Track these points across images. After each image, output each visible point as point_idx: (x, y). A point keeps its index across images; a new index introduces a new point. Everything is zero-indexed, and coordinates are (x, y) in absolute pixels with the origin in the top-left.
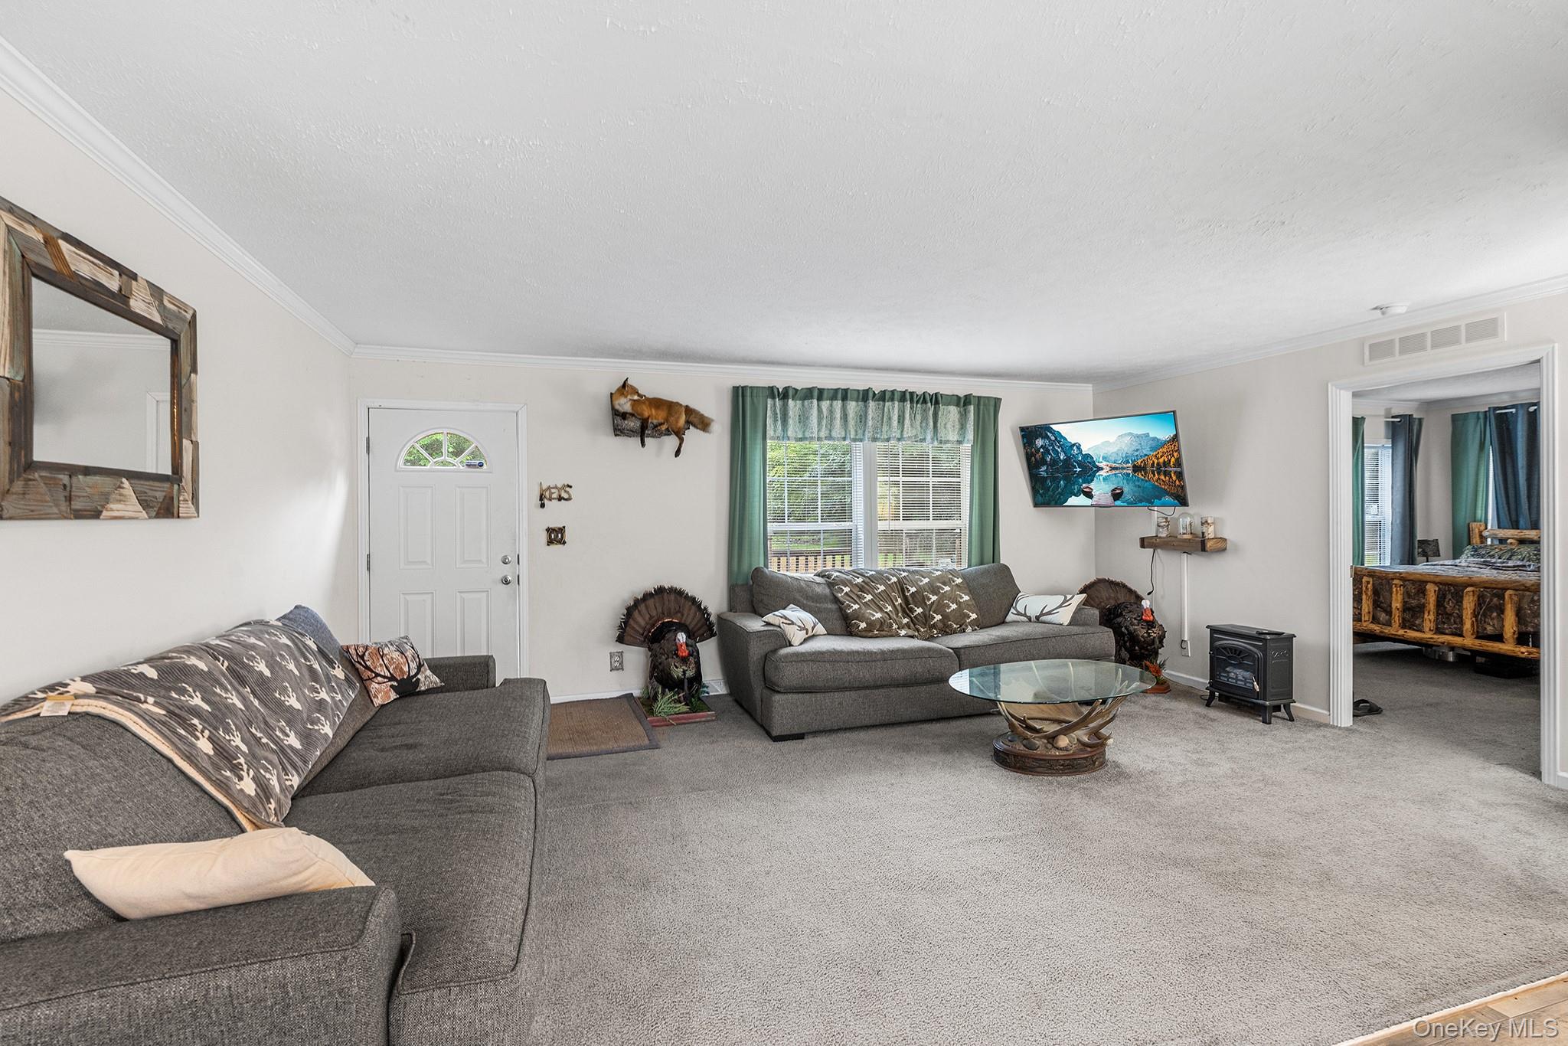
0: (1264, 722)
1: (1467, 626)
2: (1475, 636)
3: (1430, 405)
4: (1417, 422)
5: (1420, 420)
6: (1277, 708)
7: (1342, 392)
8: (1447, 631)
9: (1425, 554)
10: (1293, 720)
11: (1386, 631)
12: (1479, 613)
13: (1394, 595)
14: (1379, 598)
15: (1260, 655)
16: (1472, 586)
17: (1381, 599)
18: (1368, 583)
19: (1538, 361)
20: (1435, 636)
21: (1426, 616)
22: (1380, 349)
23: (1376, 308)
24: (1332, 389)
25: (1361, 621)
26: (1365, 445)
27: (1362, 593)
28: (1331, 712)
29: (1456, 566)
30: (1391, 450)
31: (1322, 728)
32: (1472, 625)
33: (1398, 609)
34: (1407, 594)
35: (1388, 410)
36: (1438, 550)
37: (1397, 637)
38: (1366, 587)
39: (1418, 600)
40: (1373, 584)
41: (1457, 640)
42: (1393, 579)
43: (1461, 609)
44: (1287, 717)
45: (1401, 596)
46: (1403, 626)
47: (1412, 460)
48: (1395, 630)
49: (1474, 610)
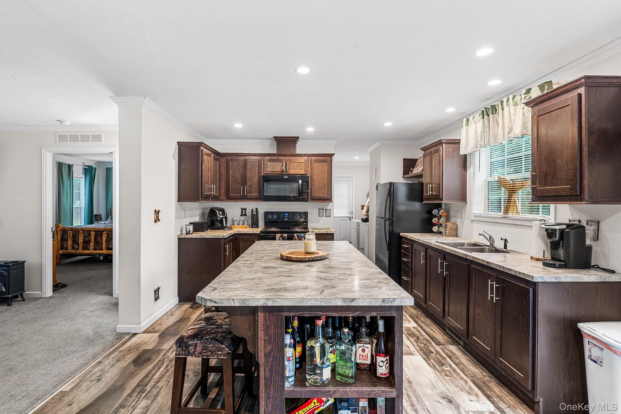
0: (8, 305)
1: (104, 246)
2: (106, 249)
3: (99, 163)
4: (94, 169)
5: (95, 168)
6: (17, 297)
7: (48, 153)
8: (98, 249)
9: (97, 220)
10: (25, 300)
11: (77, 252)
12: (107, 241)
13: (80, 237)
14: (75, 239)
15: (6, 273)
16: (105, 231)
17: (76, 239)
18: (70, 233)
19: (112, 153)
20: (94, 251)
21: (91, 244)
22: (62, 138)
23: (58, 121)
24: (43, 151)
25: (68, 249)
26: (74, 176)
27: (68, 238)
28: (43, 292)
29: (105, 224)
30: (84, 179)
31: (38, 300)
32: (105, 245)
33: (81, 243)
34: (85, 236)
35: (84, 163)
36: (101, 218)
37: (81, 254)
38: (70, 235)
39: (89, 238)
40: (73, 234)
41: (101, 252)
42: (79, 231)
43: (102, 240)
44: (22, 300)
45: (83, 237)
46: (83, 249)
47: (92, 184)
48: (81, 251)
49: (106, 240)
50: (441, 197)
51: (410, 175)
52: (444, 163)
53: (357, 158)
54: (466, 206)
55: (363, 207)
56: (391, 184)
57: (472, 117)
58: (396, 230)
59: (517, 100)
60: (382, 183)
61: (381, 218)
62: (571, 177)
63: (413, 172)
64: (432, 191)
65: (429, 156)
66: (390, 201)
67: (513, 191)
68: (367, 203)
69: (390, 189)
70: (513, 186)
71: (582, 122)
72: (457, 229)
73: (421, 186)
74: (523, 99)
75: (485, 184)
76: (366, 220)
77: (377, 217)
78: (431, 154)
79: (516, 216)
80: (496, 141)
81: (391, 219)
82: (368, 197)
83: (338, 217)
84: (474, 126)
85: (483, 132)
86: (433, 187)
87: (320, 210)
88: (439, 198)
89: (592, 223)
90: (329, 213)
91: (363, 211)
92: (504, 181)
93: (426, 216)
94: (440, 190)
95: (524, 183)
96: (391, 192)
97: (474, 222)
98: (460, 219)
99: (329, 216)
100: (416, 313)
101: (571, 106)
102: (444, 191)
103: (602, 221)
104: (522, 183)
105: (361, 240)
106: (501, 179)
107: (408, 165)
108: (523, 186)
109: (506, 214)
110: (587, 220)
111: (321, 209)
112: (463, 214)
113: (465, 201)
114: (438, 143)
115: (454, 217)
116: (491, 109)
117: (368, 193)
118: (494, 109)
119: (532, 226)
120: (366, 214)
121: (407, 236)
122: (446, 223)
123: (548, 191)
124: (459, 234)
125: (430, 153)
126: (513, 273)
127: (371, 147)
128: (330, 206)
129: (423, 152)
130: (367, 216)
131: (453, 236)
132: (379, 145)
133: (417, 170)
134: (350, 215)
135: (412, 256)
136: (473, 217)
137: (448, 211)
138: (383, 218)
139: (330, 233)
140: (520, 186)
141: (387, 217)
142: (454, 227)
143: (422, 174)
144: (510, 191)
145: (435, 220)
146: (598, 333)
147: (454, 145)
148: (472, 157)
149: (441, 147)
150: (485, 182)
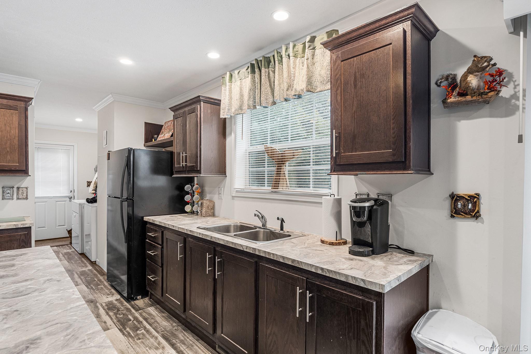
50: (199, 169)
51: (154, 142)
52: (202, 127)
53: (79, 120)
54: (225, 179)
55: (89, 184)
56: (130, 151)
57: (236, 72)
58: (138, 212)
59: (298, 51)
60: (116, 149)
61: (115, 197)
62: (394, 138)
63: (159, 139)
64: (186, 162)
65: (182, 118)
66: (129, 174)
67: (282, 161)
68: (95, 178)
69: (129, 157)
70: (282, 156)
71: (407, 67)
72: (213, 208)
73: (170, 156)
74: (307, 47)
75: (246, 155)
76: (93, 201)
77: (109, 196)
78: (184, 115)
79: (286, 190)
80: (267, 101)
81: (130, 199)
82: (96, 171)
83: (51, 197)
84: (238, 83)
85: (252, 90)
86: (188, 156)
87: (5, 189)
88: (196, 171)
89: (384, 197)
90: (25, 192)
91: (90, 189)
92: (271, 150)
93: (177, 193)
94: (197, 160)
95: (296, 153)
96: (130, 162)
97: (235, 198)
98: (218, 196)
99: (24, 199)
100: (171, 327)
101: (392, 47)
102: (202, 162)
103: (396, 194)
104: (293, 153)
105: (86, 225)
106: (268, 148)
107: (150, 131)
108: (294, 155)
109: (276, 188)
110: (378, 193)
111: (7, 187)
112: (221, 190)
113: (225, 175)
114: (194, 100)
115: (210, 193)
116: (264, 61)
117: (97, 167)
118: (268, 61)
119: (322, 203)
120: (94, 192)
121: (154, 221)
122: (202, 201)
123: (358, 158)
124: (216, 213)
125: (183, 113)
126: (343, 279)
127: (100, 103)
128: (25, 182)
129: (173, 113)
130: (95, 195)
131: (210, 216)
132: (112, 100)
133: (164, 136)
134: (71, 195)
135: (162, 248)
136: (234, 193)
137: (202, 186)
138: (119, 198)
139: (22, 227)
140: (291, 156)
141: (125, 196)
142: (211, 205)
143: (172, 142)
144: (279, 161)
145: (187, 198)
146: (447, 348)
147: (213, 105)
148: (233, 122)
149: (199, 106)
150: (246, 152)
